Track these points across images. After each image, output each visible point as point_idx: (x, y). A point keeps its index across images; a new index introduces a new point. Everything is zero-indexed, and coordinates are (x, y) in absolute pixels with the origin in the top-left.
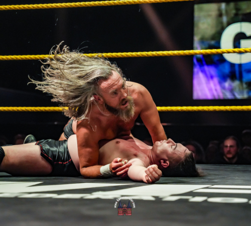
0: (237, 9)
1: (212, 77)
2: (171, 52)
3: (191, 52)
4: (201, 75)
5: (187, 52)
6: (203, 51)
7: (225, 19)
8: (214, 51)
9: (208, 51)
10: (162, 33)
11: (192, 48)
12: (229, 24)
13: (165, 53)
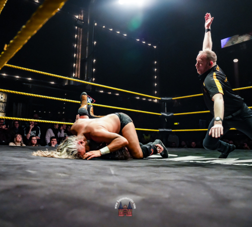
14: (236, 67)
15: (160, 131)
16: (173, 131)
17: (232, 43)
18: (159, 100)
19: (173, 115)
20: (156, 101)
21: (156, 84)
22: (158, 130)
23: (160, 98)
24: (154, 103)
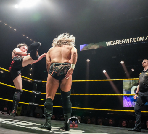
0: (135, 82)
1: (129, 101)
2: (117, 95)
3: (123, 95)
4: (125, 100)
5: (120, 95)
6: (127, 95)
7: (132, 85)
8: (130, 95)
9: (128, 95)
10: (114, 88)
11: (123, 94)
12: (133, 86)
13: (116, 95)
14: (88, 65)
15: (29, 105)
16: (39, 105)
17: (87, 48)
18: (32, 81)
19: (41, 94)
20: (30, 81)
21: (31, 69)
22: (29, 104)
23: (33, 80)
24: (29, 82)
